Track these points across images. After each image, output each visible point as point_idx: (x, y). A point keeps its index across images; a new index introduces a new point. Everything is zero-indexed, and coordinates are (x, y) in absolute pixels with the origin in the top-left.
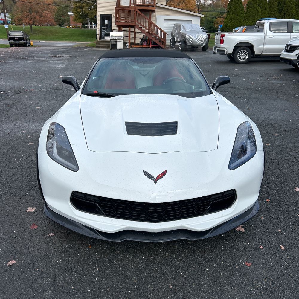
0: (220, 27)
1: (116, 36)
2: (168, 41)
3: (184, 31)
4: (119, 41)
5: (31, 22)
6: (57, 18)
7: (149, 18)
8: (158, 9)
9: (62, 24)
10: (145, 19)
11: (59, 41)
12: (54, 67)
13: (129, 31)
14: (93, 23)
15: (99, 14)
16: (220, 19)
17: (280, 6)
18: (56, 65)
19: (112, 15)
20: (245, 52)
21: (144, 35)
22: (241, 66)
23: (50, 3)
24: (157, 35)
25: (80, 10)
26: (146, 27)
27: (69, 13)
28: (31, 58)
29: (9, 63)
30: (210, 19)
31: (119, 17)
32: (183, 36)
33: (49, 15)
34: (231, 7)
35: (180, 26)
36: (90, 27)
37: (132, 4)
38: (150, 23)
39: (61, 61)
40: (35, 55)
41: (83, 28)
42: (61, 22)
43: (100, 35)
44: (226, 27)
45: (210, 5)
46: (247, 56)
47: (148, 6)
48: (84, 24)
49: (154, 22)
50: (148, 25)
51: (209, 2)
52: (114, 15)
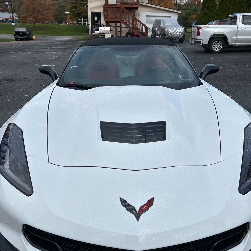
0: (194, 22)
1: (104, 31)
2: (150, 35)
3: (164, 25)
4: (107, 34)
5: (34, 20)
6: (56, 17)
7: (133, 15)
8: (141, 7)
9: (60, 22)
10: (129, 16)
11: (57, 36)
12: (49, 58)
13: (116, 26)
14: (86, 21)
15: (90, 11)
16: (193, 16)
17: (248, 3)
18: (51, 56)
19: (101, 13)
20: (219, 43)
21: (129, 29)
22: (216, 56)
23: (50, 4)
24: (140, 30)
25: (75, 9)
26: (130, 22)
27: (66, 12)
28: (30, 50)
29: (10, 54)
30: (185, 16)
31: (107, 14)
32: (163, 29)
33: (49, 14)
34: (204, 4)
35: (160, 21)
36: (84, 24)
37: (119, 3)
38: (134, 19)
39: (56, 52)
40: (34, 47)
41: (78, 25)
42: (60, 20)
43: (91, 30)
44: (201, 21)
45: (185, 4)
46: (222, 47)
47: (133, 4)
48: (78, 21)
49: (137, 18)
50: (132, 20)
51: (185, 2)
52: (103, 12)
